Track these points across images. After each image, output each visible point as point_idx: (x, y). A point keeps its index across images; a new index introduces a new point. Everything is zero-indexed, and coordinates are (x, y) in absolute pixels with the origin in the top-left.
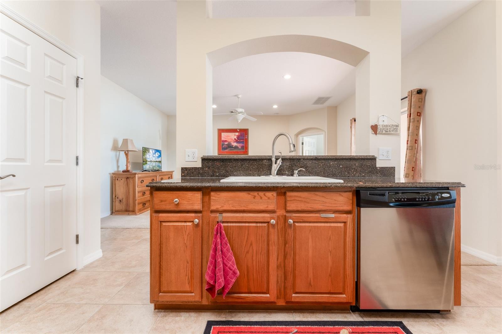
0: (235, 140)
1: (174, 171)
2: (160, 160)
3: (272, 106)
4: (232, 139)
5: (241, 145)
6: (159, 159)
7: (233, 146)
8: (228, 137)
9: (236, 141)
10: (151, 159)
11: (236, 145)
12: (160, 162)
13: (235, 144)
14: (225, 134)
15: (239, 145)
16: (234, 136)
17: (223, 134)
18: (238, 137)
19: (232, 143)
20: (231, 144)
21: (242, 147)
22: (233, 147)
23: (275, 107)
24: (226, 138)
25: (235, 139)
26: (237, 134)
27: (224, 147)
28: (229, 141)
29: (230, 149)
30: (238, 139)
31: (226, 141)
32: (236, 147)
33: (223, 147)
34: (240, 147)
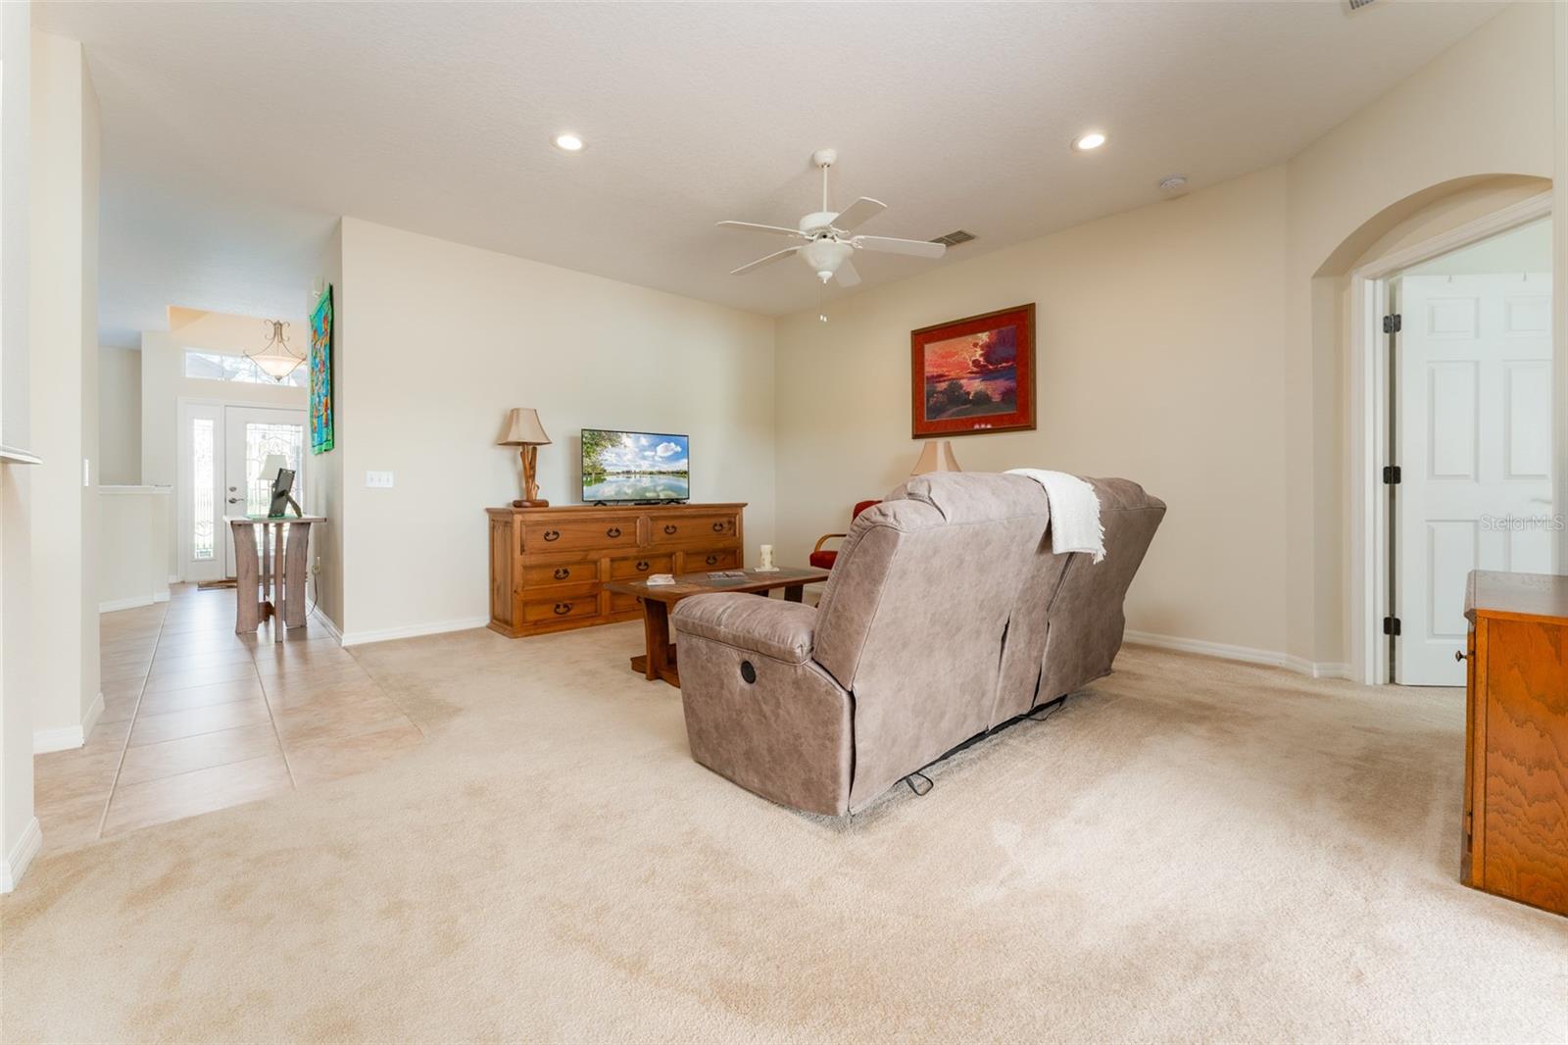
0: (975, 369)
1: (746, 504)
2: (685, 468)
3: (1073, 146)
4: (962, 366)
5: (1002, 384)
6: (682, 465)
7: (968, 393)
8: (950, 360)
9: (983, 371)
10: (627, 466)
11: (979, 389)
12: (684, 474)
13: (974, 386)
14: (936, 349)
15: (994, 389)
16: (971, 350)
17: (931, 350)
18: (989, 351)
19: (963, 382)
20: (961, 387)
21: (1007, 395)
22: (967, 401)
23: (1092, 141)
24: (940, 366)
25: (976, 363)
26: (984, 337)
27: (936, 403)
28: (953, 374)
29: (955, 410)
30: (986, 360)
31: (940, 378)
32: (982, 399)
33: (931, 403)
34: (997, 398)
